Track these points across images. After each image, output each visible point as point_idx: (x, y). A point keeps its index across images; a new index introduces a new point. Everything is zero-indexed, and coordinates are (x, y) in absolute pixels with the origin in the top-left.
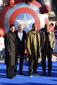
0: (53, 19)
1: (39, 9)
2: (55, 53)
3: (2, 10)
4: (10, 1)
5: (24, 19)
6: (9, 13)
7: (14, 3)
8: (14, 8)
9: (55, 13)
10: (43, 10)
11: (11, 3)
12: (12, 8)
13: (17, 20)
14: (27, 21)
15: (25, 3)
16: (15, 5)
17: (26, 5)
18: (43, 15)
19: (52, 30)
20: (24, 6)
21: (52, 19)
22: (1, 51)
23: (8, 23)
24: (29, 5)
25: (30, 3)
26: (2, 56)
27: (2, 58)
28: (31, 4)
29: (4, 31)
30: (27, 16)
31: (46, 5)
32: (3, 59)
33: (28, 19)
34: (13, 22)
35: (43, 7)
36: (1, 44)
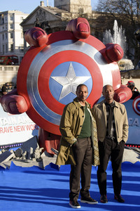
0: (129, 74)
1: (100, 54)
2: (135, 145)
4: (39, 38)
5: (69, 75)
6: (39, 62)
7: (47, 40)
8: (47, 52)
9: (133, 61)
10: (108, 55)
11: (40, 42)
12: (43, 51)
13: (54, 78)
14: (74, 79)
15: (70, 41)
16: (49, 46)
17: (72, 45)
18: (108, 65)
19: (127, 96)
20: (68, 47)
21: (127, 74)
22: (23, 143)
23: (35, 83)
24: (80, 44)
25: (81, 40)
26: (25, 154)
27: (25, 158)
28: (84, 43)
29: (28, 100)
30: (75, 69)
31: (113, 45)
32: (27, 159)
33: (78, 74)
34: (47, 81)
35: (108, 48)
36: (23, 128)
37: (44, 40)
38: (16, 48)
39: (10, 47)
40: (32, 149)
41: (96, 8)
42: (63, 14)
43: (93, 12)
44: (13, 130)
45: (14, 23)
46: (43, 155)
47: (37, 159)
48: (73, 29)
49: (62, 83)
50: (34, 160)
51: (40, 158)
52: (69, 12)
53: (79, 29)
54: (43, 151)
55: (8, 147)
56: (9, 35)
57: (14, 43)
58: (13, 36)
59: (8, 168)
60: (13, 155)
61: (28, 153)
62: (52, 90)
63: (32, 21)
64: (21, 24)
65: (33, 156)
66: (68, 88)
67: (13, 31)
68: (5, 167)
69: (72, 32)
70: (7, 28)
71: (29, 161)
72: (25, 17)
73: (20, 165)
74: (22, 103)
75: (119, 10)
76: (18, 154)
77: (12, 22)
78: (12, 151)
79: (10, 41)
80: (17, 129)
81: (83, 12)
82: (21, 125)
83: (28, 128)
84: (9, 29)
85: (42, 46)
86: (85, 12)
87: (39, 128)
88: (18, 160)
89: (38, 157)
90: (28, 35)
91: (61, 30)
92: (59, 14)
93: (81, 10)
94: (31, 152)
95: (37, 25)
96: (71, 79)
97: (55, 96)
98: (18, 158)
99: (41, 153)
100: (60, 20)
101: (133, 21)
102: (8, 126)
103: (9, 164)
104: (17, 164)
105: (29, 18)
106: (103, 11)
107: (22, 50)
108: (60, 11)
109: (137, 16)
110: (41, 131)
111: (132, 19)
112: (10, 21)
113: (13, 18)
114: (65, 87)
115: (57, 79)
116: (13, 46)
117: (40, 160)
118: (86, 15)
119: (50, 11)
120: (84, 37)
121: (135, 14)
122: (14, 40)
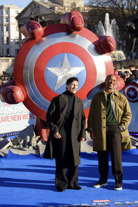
0: (121, 65)
1: (94, 46)
3: (18, 50)
4: (35, 30)
5: (64, 66)
6: (35, 54)
7: (43, 33)
8: (42, 45)
9: (125, 52)
11: (36, 35)
12: (38, 43)
13: (49, 69)
14: (69, 69)
15: (64, 33)
16: (44, 39)
17: (67, 37)
18: (101, 56)
19: (120, 85)
20: (62, 39)
21: (119, 65)
22: (21, 132)
23: (31, 74)
24: (74, 36)
25: (75, 32)
26: (22, 142)
27: (22, 147)
28: (78, 36)
29: (24, 91)
30: (70, 60)
31: (106, 37)
32: (24, 147)
33: (72, 65)
34: (43, 72)
35: (101, 40)
36: (19, 118)
37: (39, 33)
38: (12, 41)
39: (5, 39)
40: (28, 137)
41: (88, 2)
42: (56, 8)
43: (85, 6)
44: (10, 119)
45: (9, 16)
46: (40, 143)
47: (33, 147)
48: (67, 22)
49: (57, 74)
50: (31, 148)
51: (37, 146)
52: (62, 5)
53: (73, 21)
54: (39, 139)
55: (5, 136)
56: (5, 28)
57: (10, 36)
58: (8, 29)
59: (6, 156)
60: (10, 144)
61: (25, 142)
62: (47, 81)
63: (27, 14)
64: (17, 18)
65: (29, 144)
66: (63, 78)
67: (9, 24)
68: (3, 155)
69: (66, 25)
70: (2, 22)
71: (26, 149)
72: (20, 11)
73: (17, 153)
74: (19, 93)
75: (110, 4)
76: (16, 142)
77: (7, 15)
78: (9, 140)
79: (6, 34)
80: (14, 118)
81: (75, 5)
82: (18, 114)
83: (24, 117)
84: (5, 22)
85: (37, 38)
86: (77, 6)
87: (35, 117)
88: (15, 148)
89: (35, 145)
90: (24, 28)
91: (55, 23)
92: (53, 8)
93: (74, 4)
94: (28, 141)
95: (32, 19)
96: (66, 70)
97: (51, 86)
98: (15, 146)
99: (37, 142)
100: (54, 14)
101: (124, 14)
102: (4, 116)
103: (7, 152)
104: (15, 152)
105: (23, 12)
106: (95, 5)
107: (17, 42)
108: (54, 5)
109: (128, 9)
110: (37, 120)
111: (123, 12)
112: (5, 15)
113: (8, 12)
114: (60, 78)
115: (52, 70)
116: (8, 38)
117: (37, 148)
118: (78, 8)
119: (44, 5)
120: (78, 29)
121: (125, 7)
122: (9, 34)
